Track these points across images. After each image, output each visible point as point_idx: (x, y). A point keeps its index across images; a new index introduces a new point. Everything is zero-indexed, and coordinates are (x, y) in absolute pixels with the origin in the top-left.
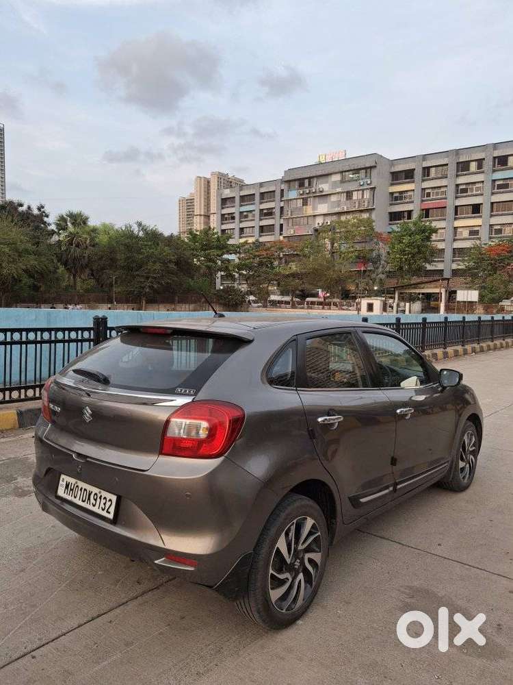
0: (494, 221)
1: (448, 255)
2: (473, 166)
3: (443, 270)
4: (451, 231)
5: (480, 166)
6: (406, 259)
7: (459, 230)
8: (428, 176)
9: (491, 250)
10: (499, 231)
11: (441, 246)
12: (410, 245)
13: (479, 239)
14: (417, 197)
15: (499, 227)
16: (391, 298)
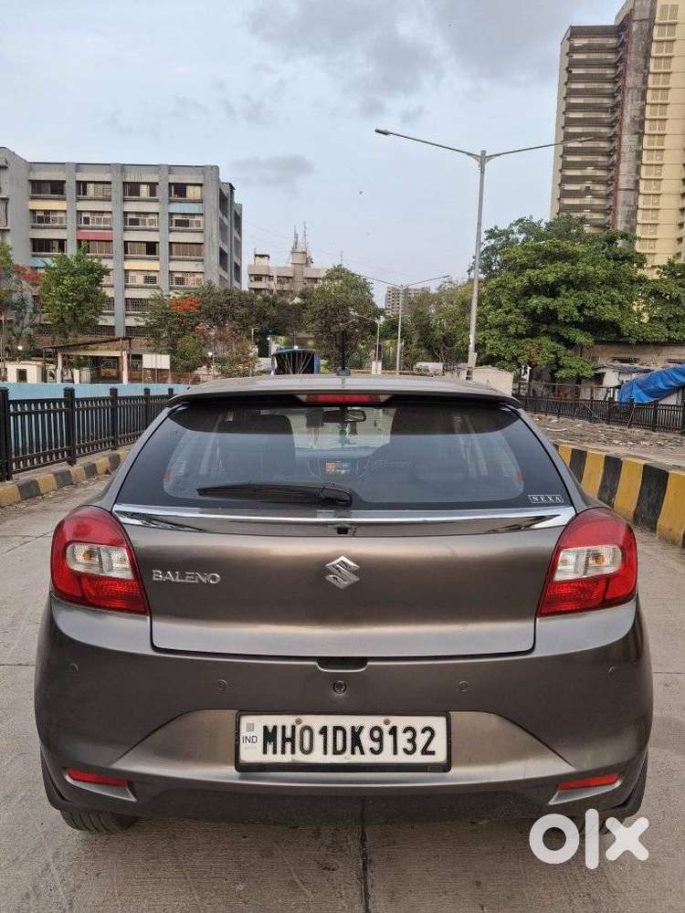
0: (175, 266)
1: (119, 306)
2: (144, 190)
3: (114, 327)
4: (122, 274)
5: (153, 193)
6: (70, 308)
7: (131, 274)
8: (85, 193)
9: (178, 305)
10: (180, 281)
11: (110, 293)
12: (74, 288)
13: (158, 288)
14: (71, 221)
15: (180, 275)
16: (52, 363)
